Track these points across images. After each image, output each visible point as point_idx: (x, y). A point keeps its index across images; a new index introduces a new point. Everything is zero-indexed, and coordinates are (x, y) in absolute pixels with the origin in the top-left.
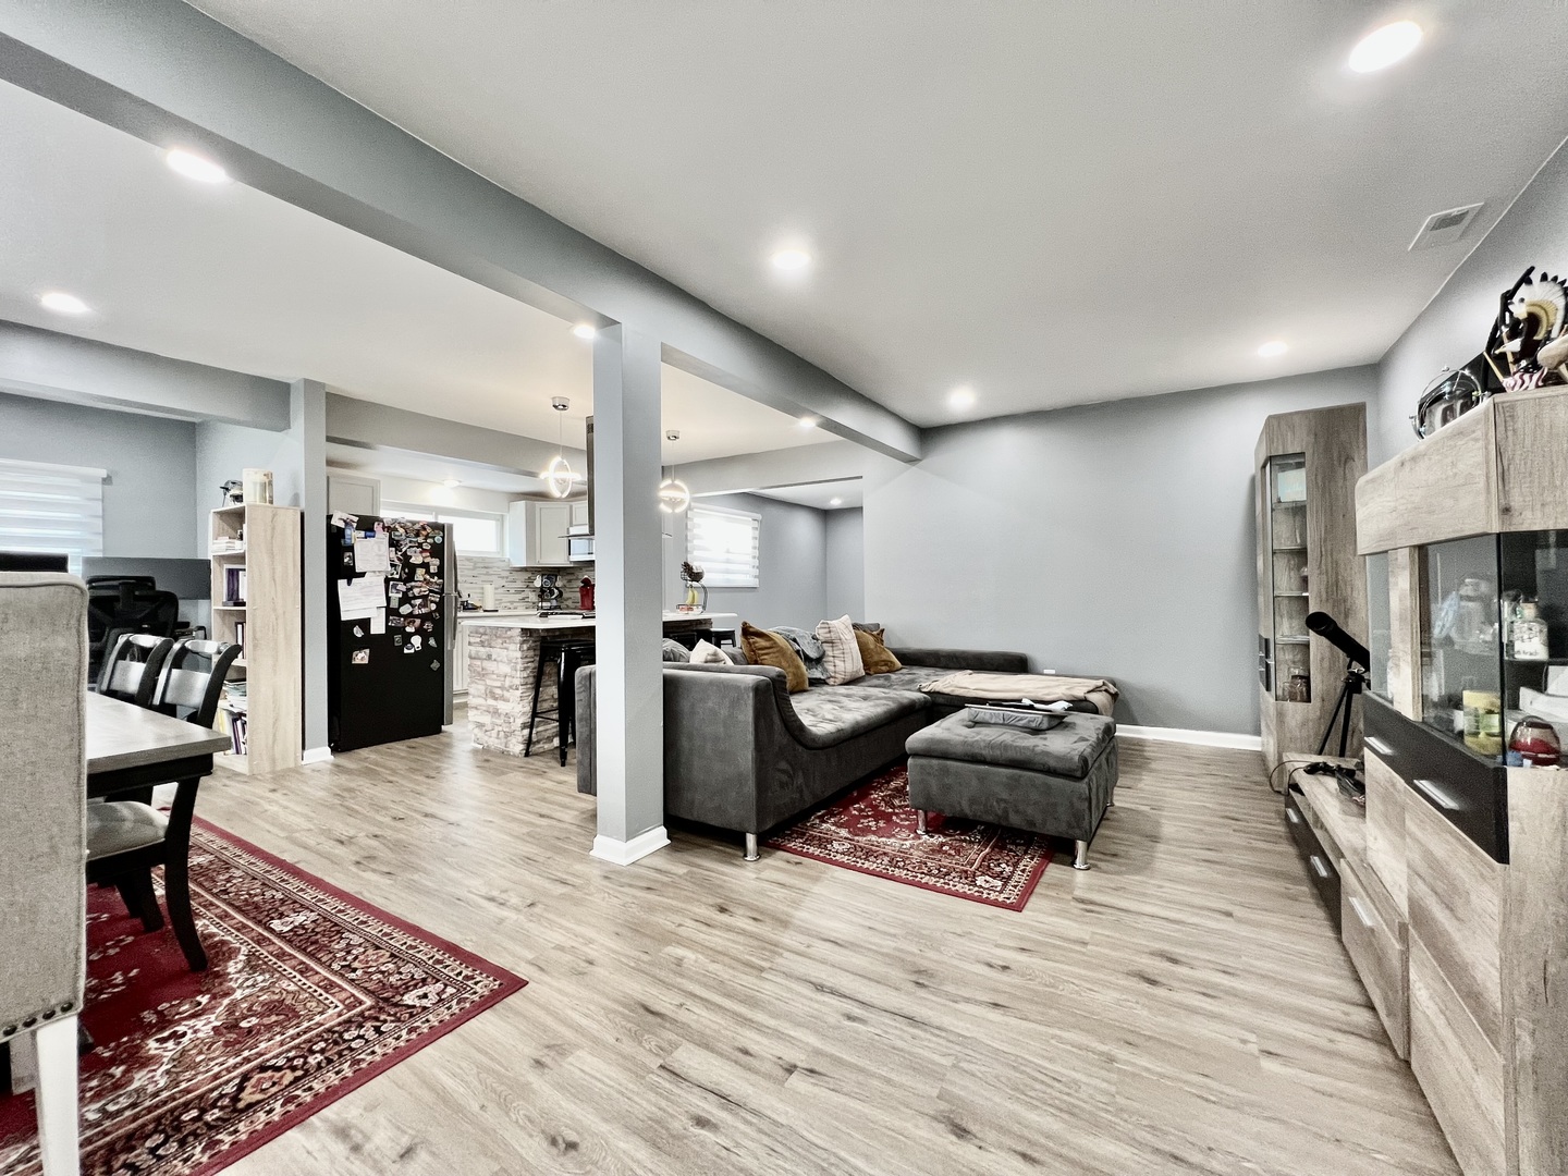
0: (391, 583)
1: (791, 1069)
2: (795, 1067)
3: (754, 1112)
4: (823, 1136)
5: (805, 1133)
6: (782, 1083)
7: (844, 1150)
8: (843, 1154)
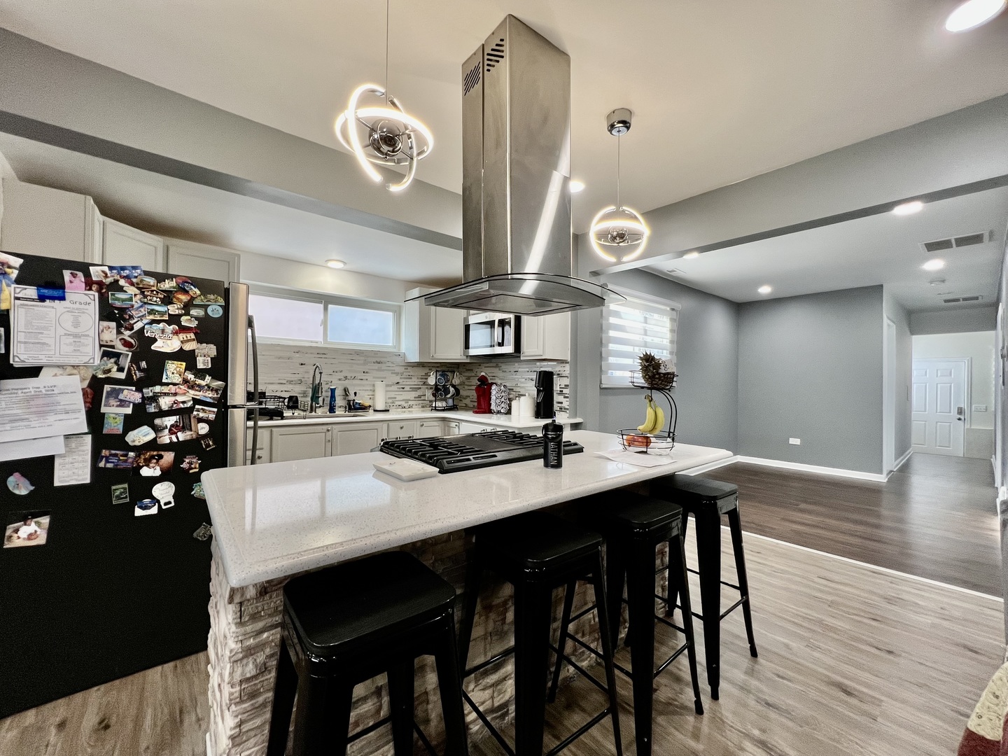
0: (107, 388)
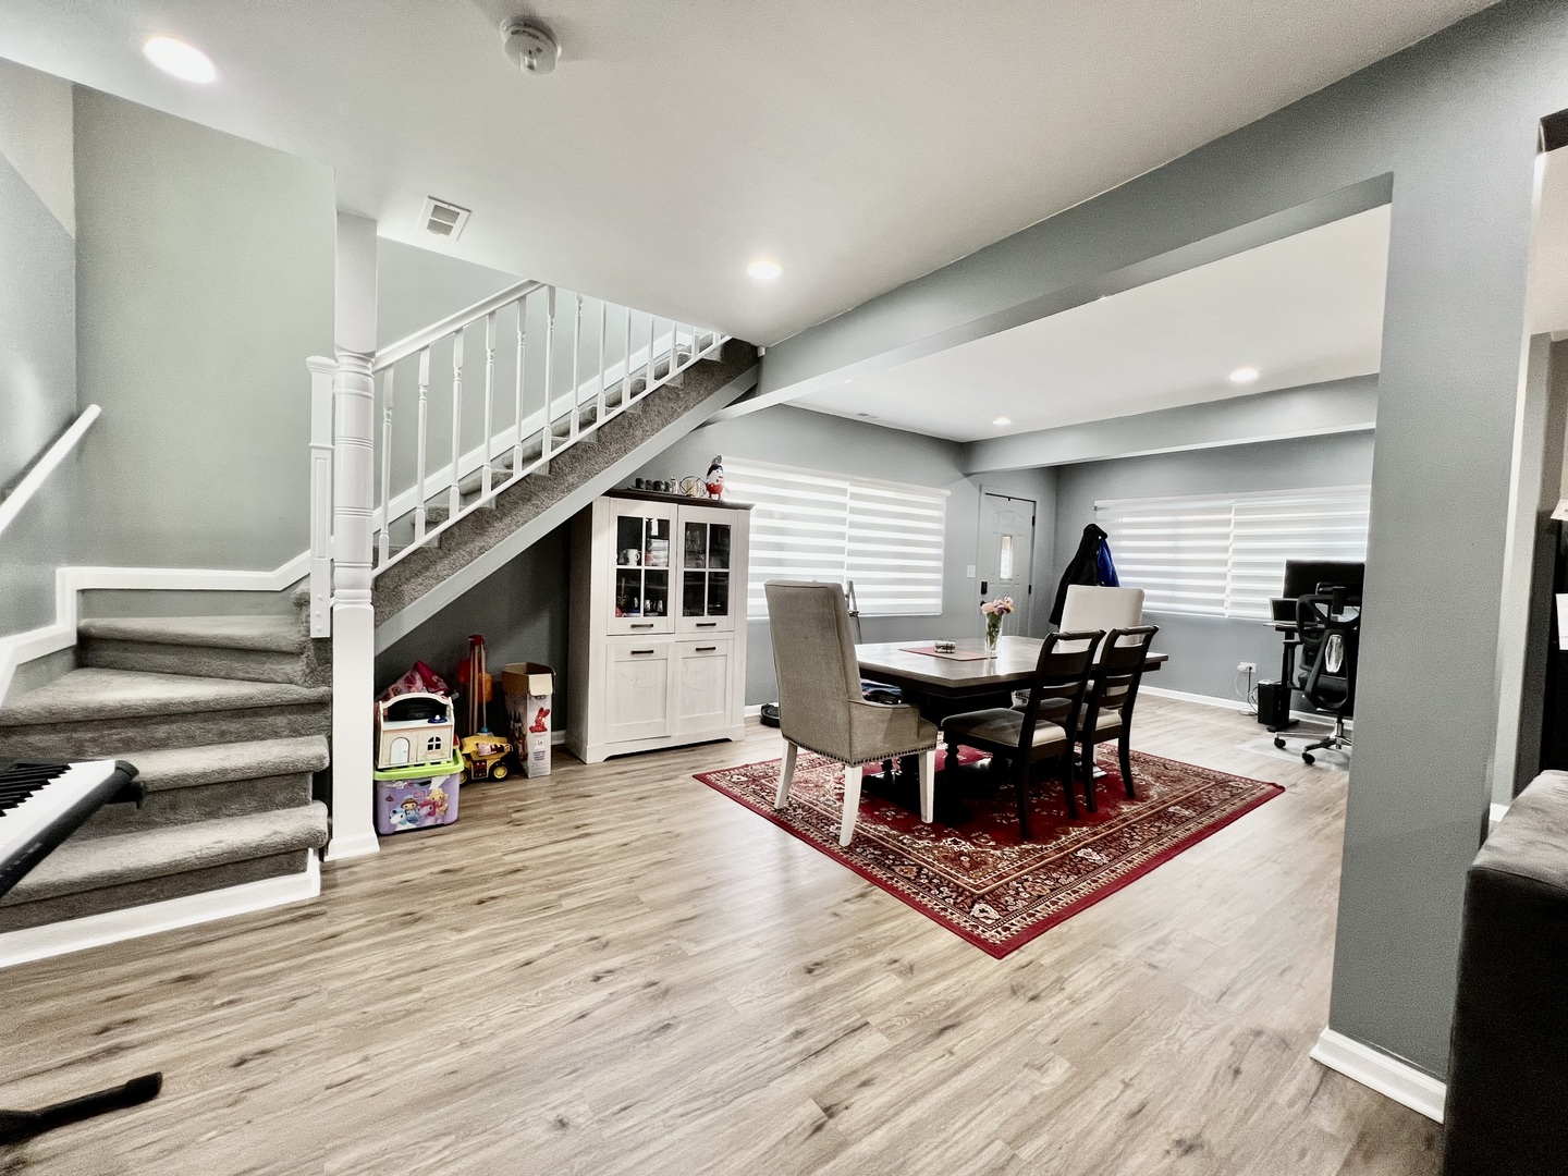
1: (829, 1111)
2: (831, 1116)
3: (793, 1067)
4: (744, 1105)
5: (754, 1094)
6: (816, 1098)
7: (723, 1114)
8: (719, 1112)
